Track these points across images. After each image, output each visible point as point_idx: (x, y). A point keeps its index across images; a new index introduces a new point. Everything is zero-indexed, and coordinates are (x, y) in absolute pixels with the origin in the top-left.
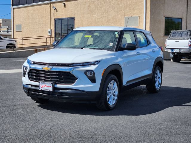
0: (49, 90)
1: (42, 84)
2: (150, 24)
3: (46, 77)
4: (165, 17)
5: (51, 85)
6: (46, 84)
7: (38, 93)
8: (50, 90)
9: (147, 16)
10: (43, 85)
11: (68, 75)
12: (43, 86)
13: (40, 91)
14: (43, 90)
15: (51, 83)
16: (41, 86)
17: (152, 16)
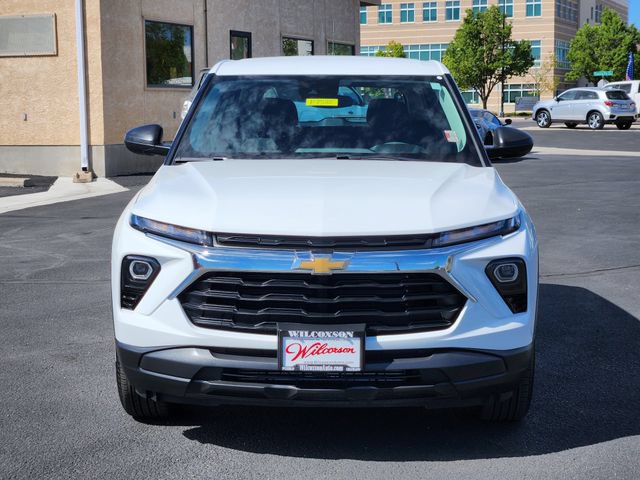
0: (341, 369)
1: (302, 339)
2: (102, 44)
3: (309, 308)
4: (147, 21)
5: (356, 344)
6: (324, 339)
7: (261, 386)
8: (345, 367)
9: (88, 16)
10: (308, 344)
11: (429, 290)
12: (303, 352)
13: (289, 374)
14: (302, 368)
15: (356, 335)
16: (295, 349)
17: (108, 16)
